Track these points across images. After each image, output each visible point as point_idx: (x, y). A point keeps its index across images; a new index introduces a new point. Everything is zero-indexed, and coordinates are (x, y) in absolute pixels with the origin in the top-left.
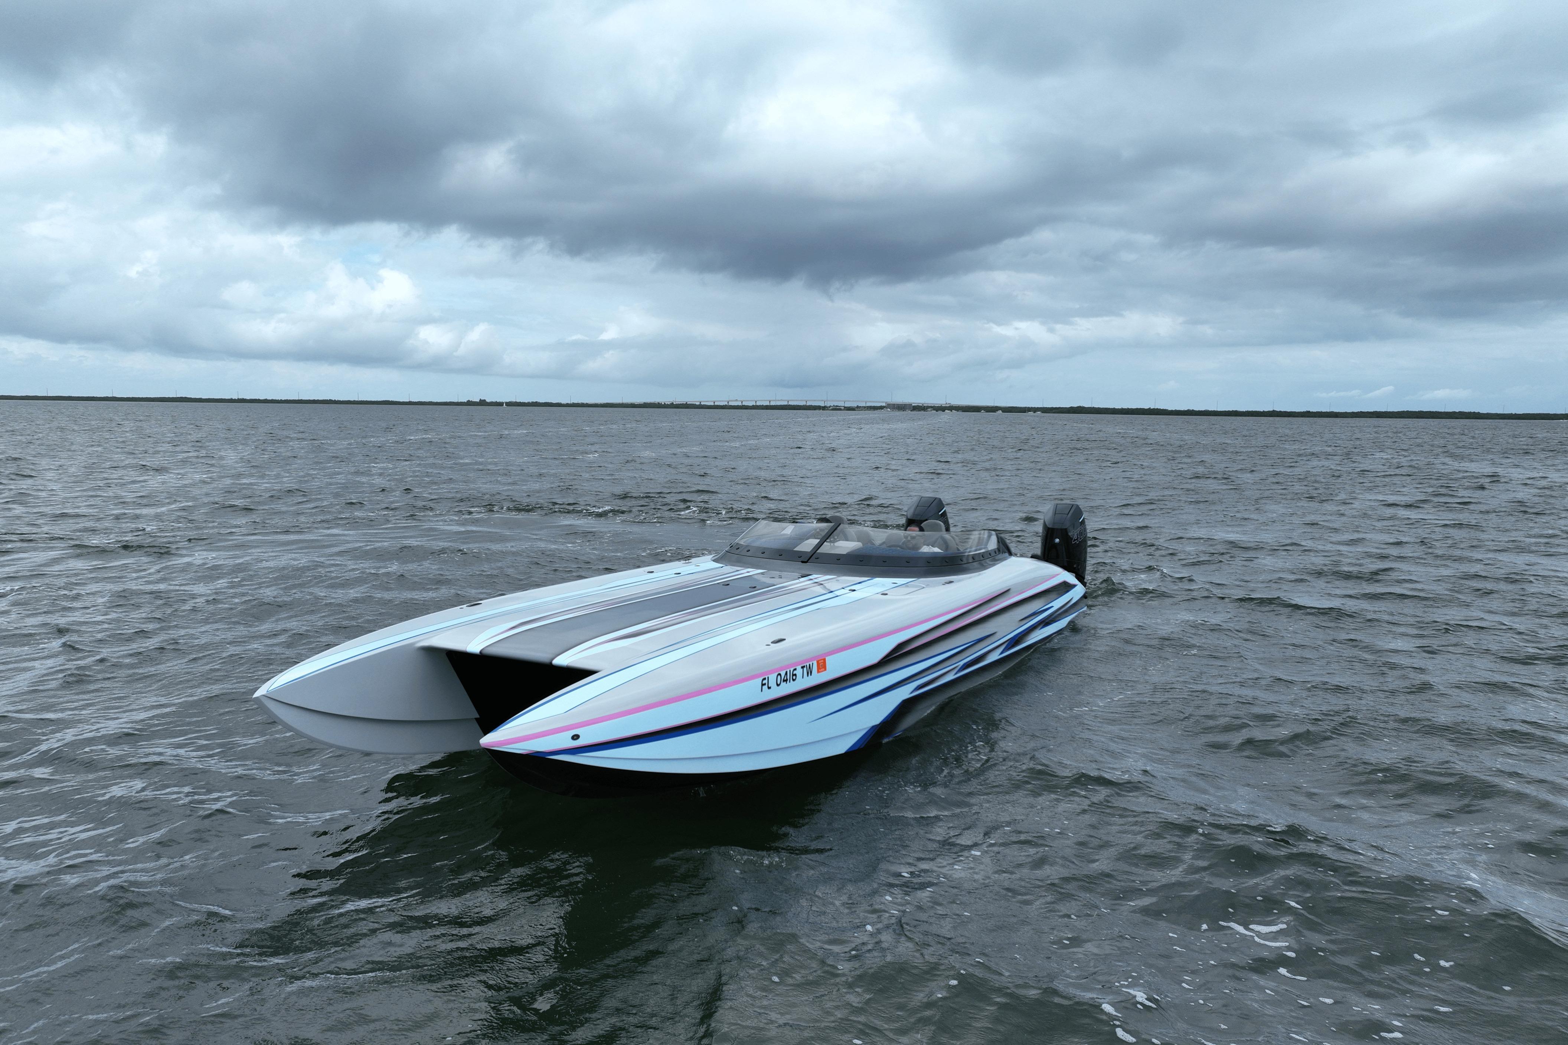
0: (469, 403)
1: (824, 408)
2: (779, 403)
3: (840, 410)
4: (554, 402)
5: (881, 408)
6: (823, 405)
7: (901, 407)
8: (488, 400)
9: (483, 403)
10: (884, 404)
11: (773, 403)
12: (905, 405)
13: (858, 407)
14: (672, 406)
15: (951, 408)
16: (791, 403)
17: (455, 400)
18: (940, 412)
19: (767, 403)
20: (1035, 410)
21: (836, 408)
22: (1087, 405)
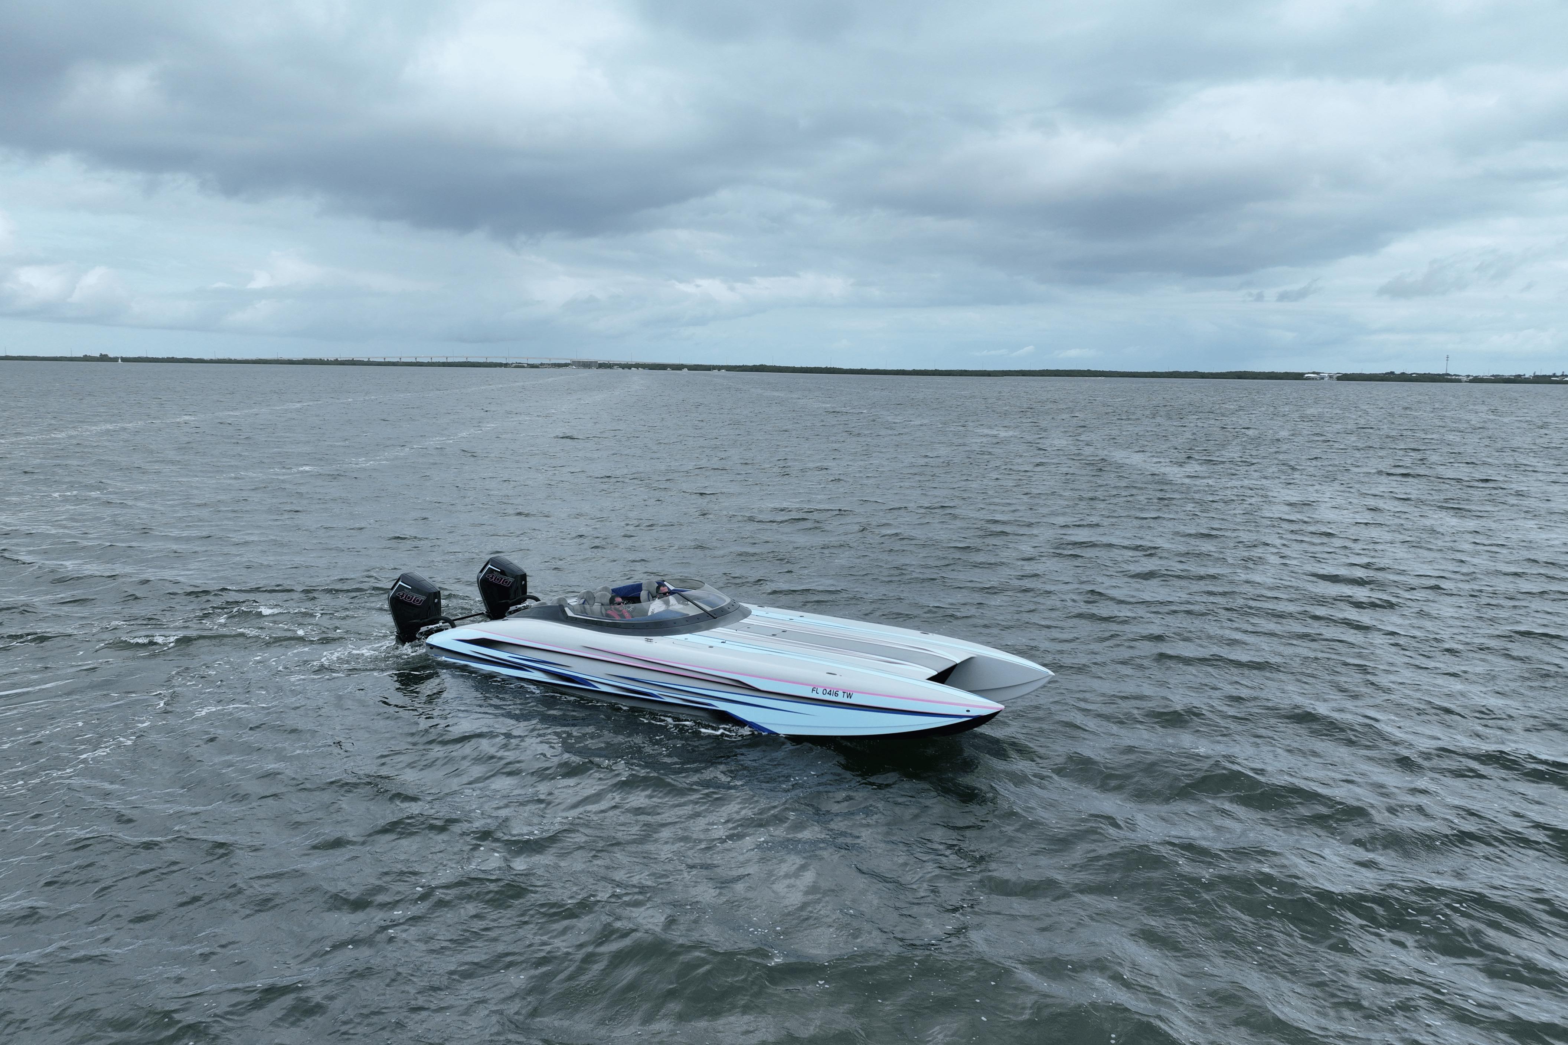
0: (86, 359)
1: (506, 365)
2: (457, 360)
3: (524, 367)
4: (195, 357)
5: (566, 365)
6: (504, 362)
7: (587, 365)
8: (111, 355)
9: (104, 358)
10: (569, 362)
11: (450, 360)
12: (591, 362)
13: (542, 364)
14: (337, 362)
15: (637, 366)
16: (470, 360)
17: (69, 355)
18: (626, 370)
19: (444, 360)
20: (719, 368)
21: (519, 366)
22: (769, 363)
